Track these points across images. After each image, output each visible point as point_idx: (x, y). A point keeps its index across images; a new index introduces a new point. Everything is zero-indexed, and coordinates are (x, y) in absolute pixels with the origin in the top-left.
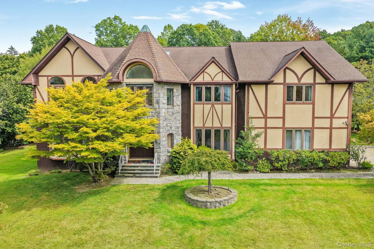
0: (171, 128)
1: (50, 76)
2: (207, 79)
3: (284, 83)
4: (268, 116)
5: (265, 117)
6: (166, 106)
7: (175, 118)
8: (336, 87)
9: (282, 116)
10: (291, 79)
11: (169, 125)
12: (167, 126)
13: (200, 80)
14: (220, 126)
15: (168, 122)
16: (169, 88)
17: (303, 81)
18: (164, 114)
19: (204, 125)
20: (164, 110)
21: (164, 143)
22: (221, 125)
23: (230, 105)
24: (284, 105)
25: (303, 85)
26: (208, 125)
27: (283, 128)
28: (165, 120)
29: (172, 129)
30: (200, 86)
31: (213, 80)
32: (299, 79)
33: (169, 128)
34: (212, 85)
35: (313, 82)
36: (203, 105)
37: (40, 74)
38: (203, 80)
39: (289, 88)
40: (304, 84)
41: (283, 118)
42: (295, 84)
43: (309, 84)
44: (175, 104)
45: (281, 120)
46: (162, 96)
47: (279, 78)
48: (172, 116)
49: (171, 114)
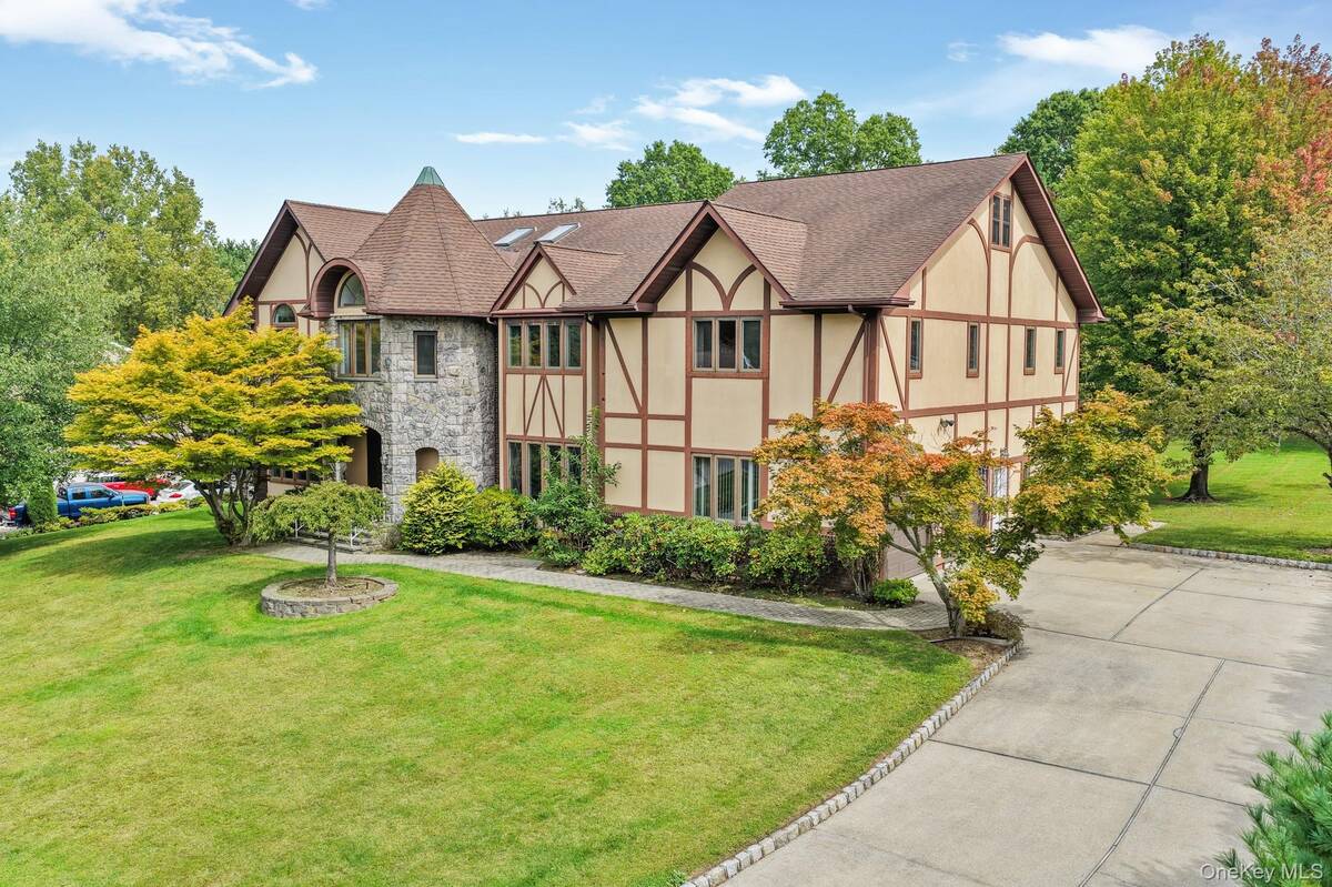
0: (428, 433)
1: (274, 303)
2: (533, 305)
3: (688, 313)
4: (651, 411)
5: (643, 415)
6: (410, 376)
7: (443, 409)
8: (827, 322)
9: (682, 412)
10: (707, 300)
11: (419, 425)
12: (414, 427)
13: (515, 306)
14: (559, 436)
15: (417, 418)
16: (422, 329)
17: (736, 306)
18: (404, 397)
19: (526, 431)
20: (403, 387)
21: (403, 471)
22: (562, 433)
23: (581, 378)
24: (690, 377)
25: (736, 316)
26: (535, 431)
27: (687, 449)
28: (408, 411)
29: (432, 437)
30: (517, 323)
31: (543, 306)
32: (727, 299)
33: (421, 433)
34: (542, 320)
35: (762, 309)
36: (525, 375)
37: (260, 299)
38: (521, 307)
39: (704, 326)
40: (740, 314)
41: (687, 418)
42: (715, 314)
43: (750, 313)
44: (441, 372)
45: (682, 424)
46: (398, 351)
47: (674, 300)
48: (432, 401)
49: (427, 397)
